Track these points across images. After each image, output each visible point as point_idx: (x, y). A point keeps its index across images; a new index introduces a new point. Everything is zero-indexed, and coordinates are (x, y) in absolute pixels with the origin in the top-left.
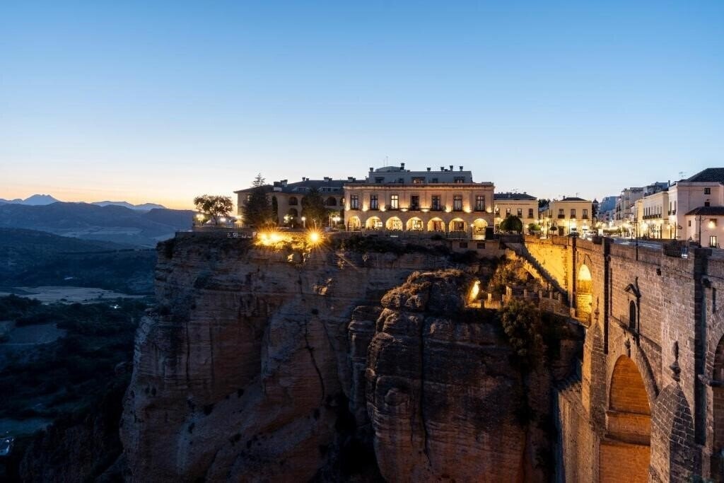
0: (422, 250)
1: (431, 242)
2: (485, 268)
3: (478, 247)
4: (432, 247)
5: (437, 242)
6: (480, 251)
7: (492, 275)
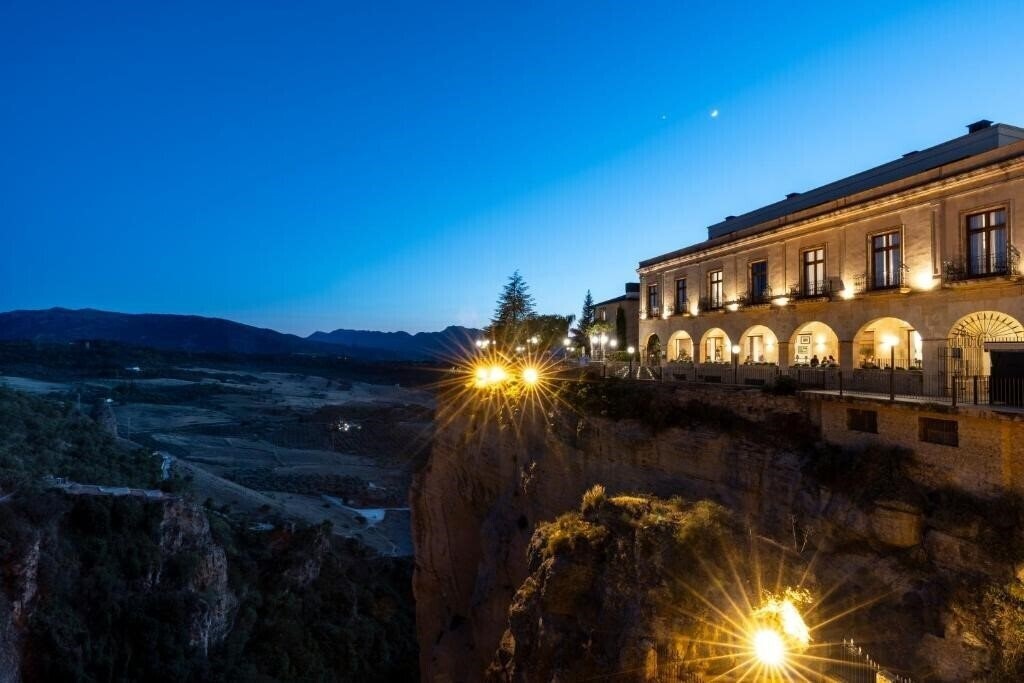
0: (725, 421)
1: (760, 400)
2: (941, 537)
3: (925, 438)
4: (762, 418)
5: (780, 401)
6: (929, 452)
7: (978, 583)
